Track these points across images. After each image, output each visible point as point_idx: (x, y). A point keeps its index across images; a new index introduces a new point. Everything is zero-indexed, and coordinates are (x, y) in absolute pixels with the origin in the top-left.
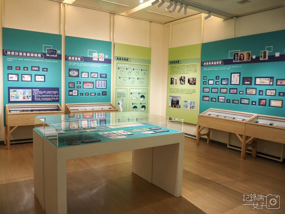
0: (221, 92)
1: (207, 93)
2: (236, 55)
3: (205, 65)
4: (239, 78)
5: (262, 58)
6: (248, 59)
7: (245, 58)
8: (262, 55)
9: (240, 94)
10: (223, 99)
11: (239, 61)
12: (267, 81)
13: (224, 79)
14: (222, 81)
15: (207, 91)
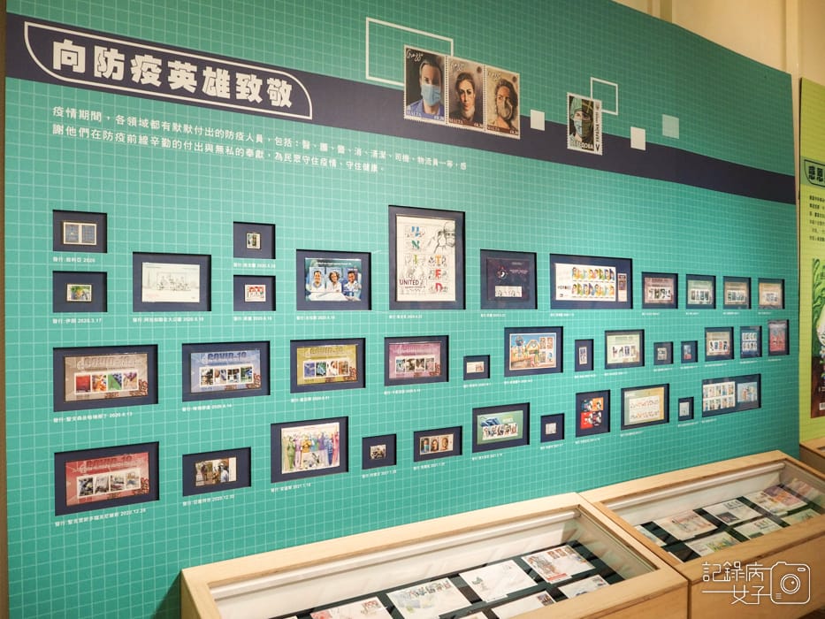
0: (302, 379)
1: (116, 413)
2: (426, 71)
3: (67, 70)
4: (450, 254)
5: (578, 137)
6: (508, 121)
7: (489, 115)
8: (578, 121)
9: (468, 376)
10: (321, 444)
11: (446, 121)
12: (605, 285)
13: (327, 256)
14: (303, 275)
15: (124, 391)
